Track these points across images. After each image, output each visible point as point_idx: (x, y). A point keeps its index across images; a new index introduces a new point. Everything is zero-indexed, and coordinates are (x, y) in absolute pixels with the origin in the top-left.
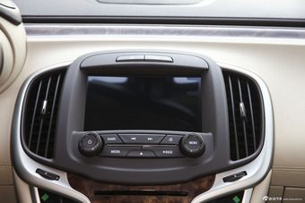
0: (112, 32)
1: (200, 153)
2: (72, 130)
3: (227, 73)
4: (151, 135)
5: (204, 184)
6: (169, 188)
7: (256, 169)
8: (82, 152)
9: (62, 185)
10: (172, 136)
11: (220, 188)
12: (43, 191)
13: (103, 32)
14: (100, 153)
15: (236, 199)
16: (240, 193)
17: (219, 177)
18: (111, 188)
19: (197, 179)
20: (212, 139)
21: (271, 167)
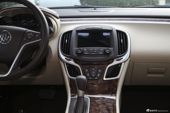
0: (84, 20)
1: (110, 53)
2: (74, 48)
3: (118, 31)
4: (96, 49)
5: (111, 62)
6: (101, 63)
7: (125, 57)
8: (77, 53)
9: (72, 62)
10: (102, 49)
11: (115, 62)
12: (67, 64)
13: (82, 20)
14: (82, 54)
15: (120, 66)
16: (121, 64)
17: (115, 60)
18: (85, 63)
19: (109, 60)
20: (113, 49)
21: (129, 57)
